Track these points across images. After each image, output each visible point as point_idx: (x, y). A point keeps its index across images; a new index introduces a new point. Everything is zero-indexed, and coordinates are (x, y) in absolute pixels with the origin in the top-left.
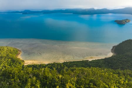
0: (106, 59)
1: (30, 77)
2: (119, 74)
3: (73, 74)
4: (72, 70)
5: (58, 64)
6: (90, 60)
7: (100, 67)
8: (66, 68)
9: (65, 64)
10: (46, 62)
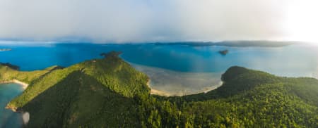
0: (218, 89)
1: (153, 109)
2: (230, 101)
3: (191, 110)
4: (191, 105)
5: (178, 98)
6: (206, 92)
7: (215, 98)
8: (185, 103)
9: (184, 97)
10: (168, 95)
